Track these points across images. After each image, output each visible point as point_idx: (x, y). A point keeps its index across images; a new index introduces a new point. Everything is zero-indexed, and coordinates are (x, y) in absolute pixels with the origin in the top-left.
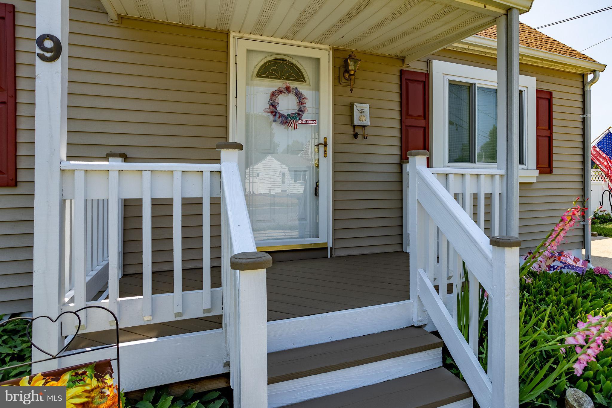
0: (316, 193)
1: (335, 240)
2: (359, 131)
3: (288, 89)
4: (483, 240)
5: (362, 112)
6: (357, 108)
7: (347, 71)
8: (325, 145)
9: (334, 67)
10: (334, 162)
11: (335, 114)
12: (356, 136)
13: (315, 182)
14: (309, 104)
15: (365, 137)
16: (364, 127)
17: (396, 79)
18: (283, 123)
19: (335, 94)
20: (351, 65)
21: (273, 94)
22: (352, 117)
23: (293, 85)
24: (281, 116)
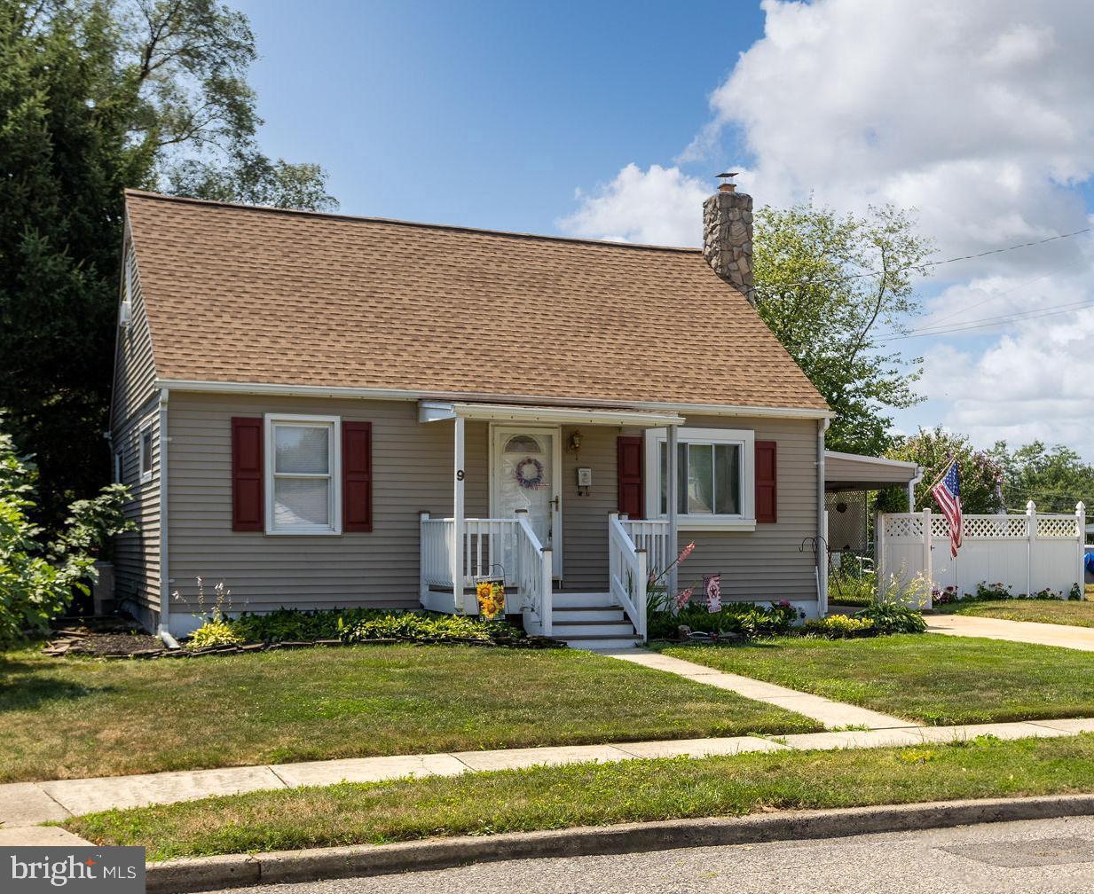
0: (550, 535)
1: (564, 575)
2: (584, 490)
3: (529, 461)
4: (633, 548)
5: (585, 475)
6: (581, 472)
7: (573, 443)
8: (557, 502)
9: (563, 439)
10: (563, 515)
11: (564, 477)
12: (580, 494)
13: (548, 531)
14: (545, 472)
15: (588, 495)
16: (587, 487)
17: (613, 445)
18: (527, 487)
19: (564, 462)
20: (577, 440)
21: (519, 466)
22: (577, 478)
23: (533, 456)
24: (526, 481)
